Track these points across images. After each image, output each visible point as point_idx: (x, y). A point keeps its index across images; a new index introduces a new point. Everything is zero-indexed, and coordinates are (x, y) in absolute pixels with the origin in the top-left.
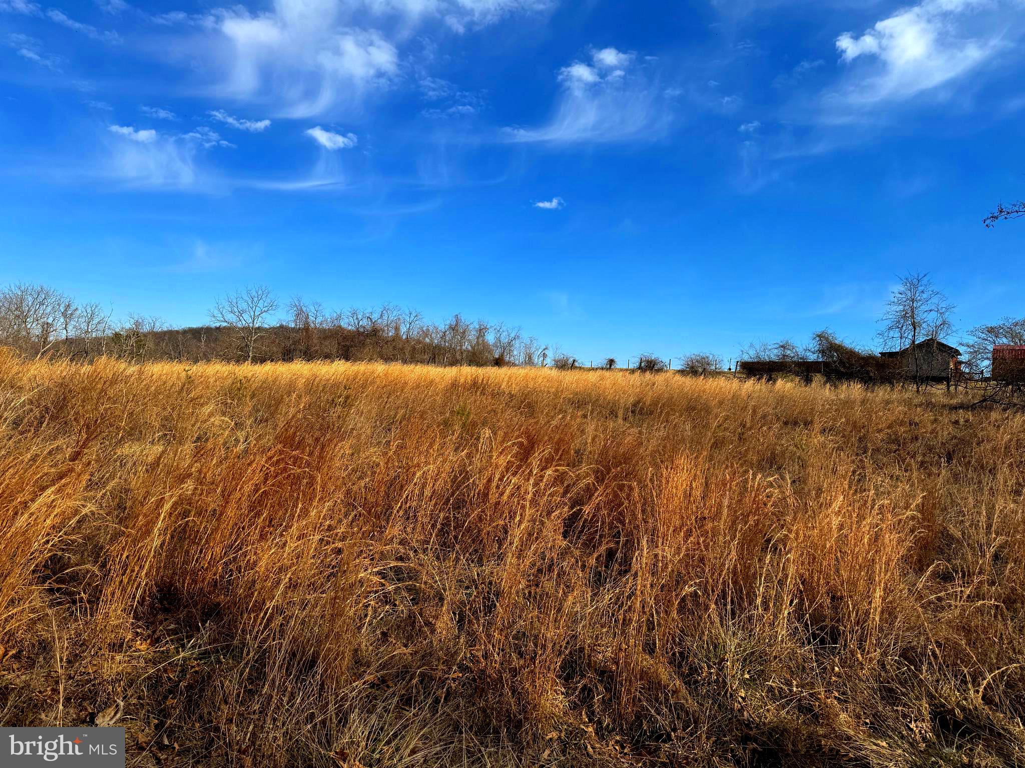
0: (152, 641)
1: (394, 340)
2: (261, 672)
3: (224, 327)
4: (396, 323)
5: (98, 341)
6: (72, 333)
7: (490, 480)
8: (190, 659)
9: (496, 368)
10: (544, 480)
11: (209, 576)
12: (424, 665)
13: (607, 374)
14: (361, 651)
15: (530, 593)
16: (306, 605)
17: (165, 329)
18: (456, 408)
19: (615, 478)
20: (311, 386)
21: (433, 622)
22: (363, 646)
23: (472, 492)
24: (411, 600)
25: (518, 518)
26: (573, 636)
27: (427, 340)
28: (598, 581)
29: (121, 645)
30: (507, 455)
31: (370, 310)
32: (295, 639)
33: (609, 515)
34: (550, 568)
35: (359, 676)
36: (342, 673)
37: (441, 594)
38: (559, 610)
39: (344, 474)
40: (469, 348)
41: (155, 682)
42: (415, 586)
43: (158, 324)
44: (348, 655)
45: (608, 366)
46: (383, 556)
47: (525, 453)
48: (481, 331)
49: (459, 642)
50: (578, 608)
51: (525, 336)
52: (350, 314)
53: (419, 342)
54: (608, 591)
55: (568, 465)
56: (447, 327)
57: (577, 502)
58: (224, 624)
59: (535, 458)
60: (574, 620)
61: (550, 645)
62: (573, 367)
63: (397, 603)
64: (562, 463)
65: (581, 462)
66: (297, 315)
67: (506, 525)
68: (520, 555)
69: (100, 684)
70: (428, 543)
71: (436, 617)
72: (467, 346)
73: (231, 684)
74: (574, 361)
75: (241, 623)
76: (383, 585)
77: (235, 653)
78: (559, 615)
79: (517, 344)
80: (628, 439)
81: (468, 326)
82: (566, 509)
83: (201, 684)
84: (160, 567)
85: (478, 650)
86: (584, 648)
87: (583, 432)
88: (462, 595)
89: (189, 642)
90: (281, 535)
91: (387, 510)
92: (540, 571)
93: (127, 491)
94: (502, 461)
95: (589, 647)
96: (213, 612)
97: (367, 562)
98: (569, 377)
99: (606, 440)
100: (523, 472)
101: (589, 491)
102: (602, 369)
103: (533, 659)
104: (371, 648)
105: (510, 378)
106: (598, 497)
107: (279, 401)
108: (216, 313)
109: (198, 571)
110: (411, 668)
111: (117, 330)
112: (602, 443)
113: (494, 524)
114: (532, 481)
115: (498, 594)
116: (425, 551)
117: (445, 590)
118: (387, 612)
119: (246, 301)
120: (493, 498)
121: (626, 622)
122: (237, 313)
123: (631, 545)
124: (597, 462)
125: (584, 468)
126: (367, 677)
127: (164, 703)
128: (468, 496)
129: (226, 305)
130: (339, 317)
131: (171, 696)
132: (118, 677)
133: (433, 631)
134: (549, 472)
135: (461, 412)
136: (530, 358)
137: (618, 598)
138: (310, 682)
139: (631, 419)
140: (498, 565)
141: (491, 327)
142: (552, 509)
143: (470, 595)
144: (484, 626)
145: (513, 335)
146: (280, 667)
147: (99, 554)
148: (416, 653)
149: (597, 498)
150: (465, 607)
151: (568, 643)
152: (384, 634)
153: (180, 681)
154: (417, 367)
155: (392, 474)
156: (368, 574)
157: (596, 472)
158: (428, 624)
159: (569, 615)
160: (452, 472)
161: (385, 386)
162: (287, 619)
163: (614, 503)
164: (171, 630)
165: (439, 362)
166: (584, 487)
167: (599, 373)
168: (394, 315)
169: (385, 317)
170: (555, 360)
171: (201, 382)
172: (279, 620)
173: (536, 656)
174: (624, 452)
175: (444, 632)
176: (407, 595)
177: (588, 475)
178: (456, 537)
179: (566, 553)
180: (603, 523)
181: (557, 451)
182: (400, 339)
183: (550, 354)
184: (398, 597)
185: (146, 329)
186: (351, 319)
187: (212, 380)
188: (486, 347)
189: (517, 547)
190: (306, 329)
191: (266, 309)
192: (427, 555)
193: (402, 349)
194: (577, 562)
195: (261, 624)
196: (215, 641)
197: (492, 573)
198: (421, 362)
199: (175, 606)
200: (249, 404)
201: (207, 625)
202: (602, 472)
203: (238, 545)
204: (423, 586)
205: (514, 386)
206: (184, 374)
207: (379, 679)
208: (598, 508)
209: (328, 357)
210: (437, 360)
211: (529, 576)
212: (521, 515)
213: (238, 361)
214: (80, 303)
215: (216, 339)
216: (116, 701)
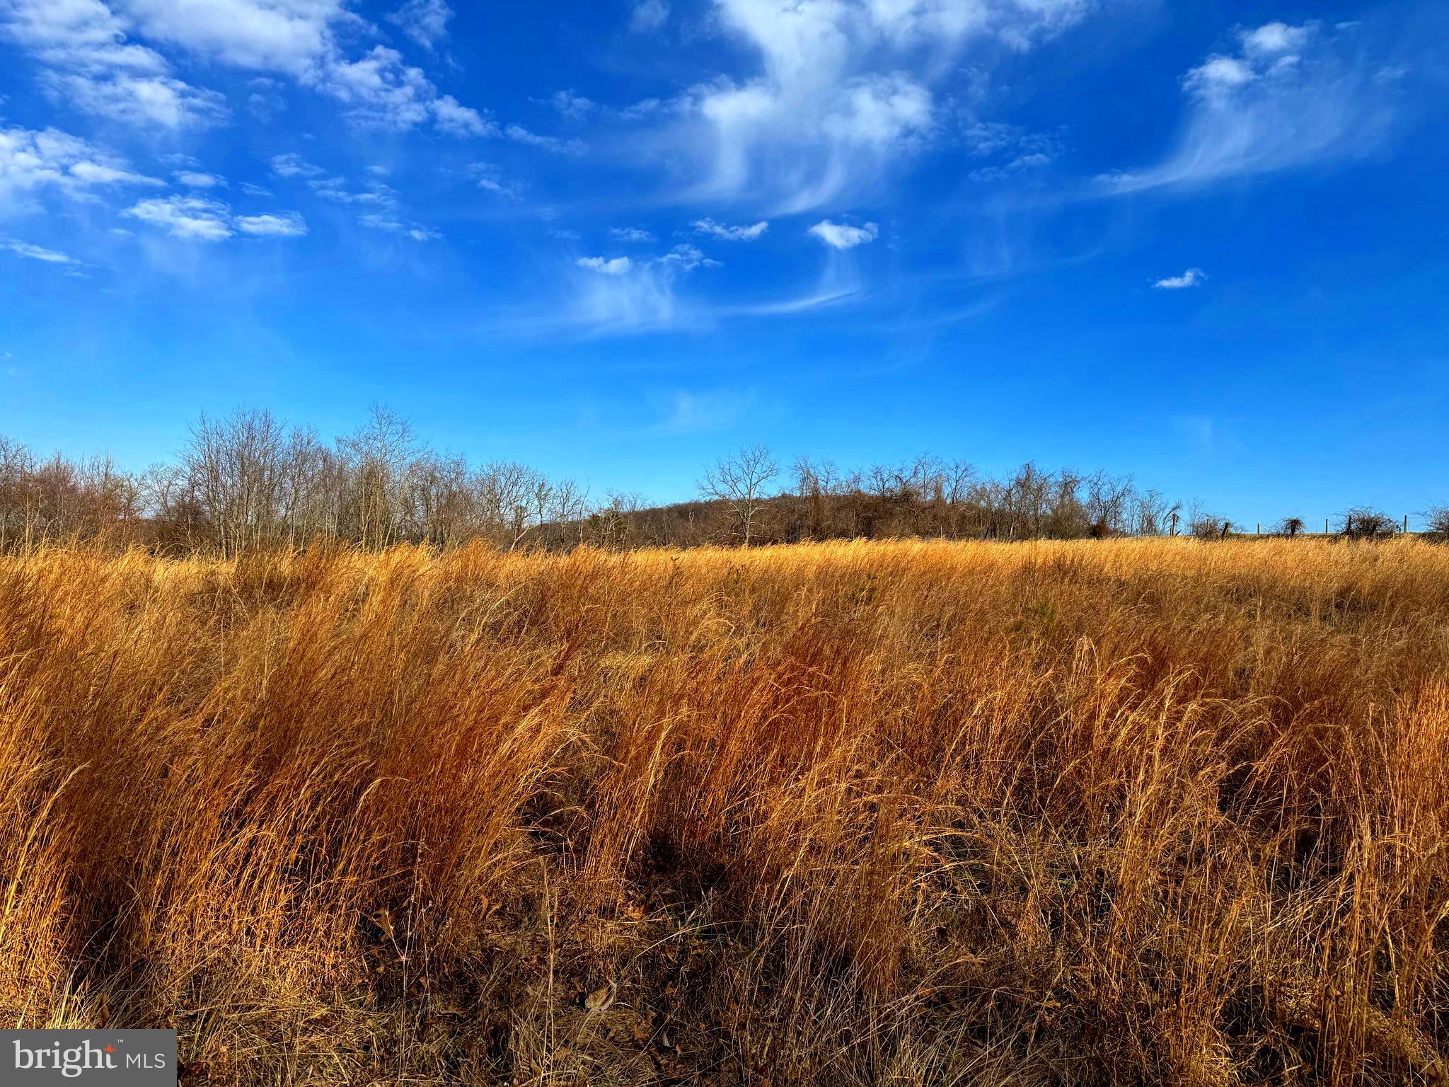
0: (645, 908)
1: (933, 507)
2: (779, 965)
3: (716, 502)
4: (937, 482)
5: (574, 526)
6: (547, 518)
7: (1092, 716)
8: (691, 937)
9: (1093, 541)
10: (1185, 719)
11: (711, 829)
12: (1002, 983)
13: (1288, 544)
14: (911, 951)
15: (1166, 893)
16: (833, 878)
17: (648, 508)
18: (1033, 604)
19: (1311, 717)
20: (827, 577)
21: (1013, 923)
22: (913, 946)
23: (1065, 733)
24: (980, 886)
25: (1141, 777)
26: (1243, 966)
27: (983, 504)
28: (1284, 883)
29: (613, 911)
30: (1120, 677)
31: (899, 466)
32: (821, 926)
33: (1300, 778)
34: (1199, 858)
35: (910, 988)
36: (886, 980)
37: (1023, 883)
38: (1216, 924)
39: (874, 699)
40: (1049, 512)
41: (651, 963)
42: (983, 866)
43: (639, 502)
44: (893, 954)
45: (1289, 531)
46: (936, 820)
47: (1149, 676)
48: (1068, 487)
49: (1054, 955)
50: (1250, 922)
51: (1141, 490)
52: (872, 474)
53: (970, 507)
54: (1303, 900)
55: (1224, 695)
56: (1013, 483)
57: (1242, 754)
58: (731, 894)
59: (1168, 683)
60: (1242, 940)
61: (1203, 977)
62: (1225, 534)
63: (958, 888)
64: (1213, 691)
65: (1247, 690)
66: (804, 480)
67: (1123, 786)
68: (1147, 832)
69: (589, 957)
70: (999, 804)
71: (1018, 915)
72: (1045, 510)
73: (742, 977)
74: (1227, 525)
75: (751, 895)
76: (937, 861)
77: (747, 935)
78: (1217, 932)
79: (1127, 502)
80: (1331, 653)
81: (1045, 479)
82: (1223, 765)
83: (706, 971)
84: (653, 812)
85: (1085, 971)
86: (1262, 988)
87: (1248, 640)
88: (1055, 887)
89: (689, 914)
90: (797, 779)
91: (936, 752)
92: (1181, 860)
93: (612, 712)
94: (1113, 687)
95: (1271, 985)
96: (716, 876)
97: (912, 825)
98: (1220, 551)
99: (1290, 655)
100: (1148, 704)
101: (1264, 739)
102: (1278, 536)
103: (1176, 994)
104: (923, 949)
105: (1117, 556)
106: (1281, 746)
107: (786, 598)
108: (705, 483)
109: (698, 820)
110: (983, 985)
111: (595, 512)
112: (1284, 659)
113: (1104, 783)
114: (1163, 718)
115: (1112, 890)
116: (995, 816)
117: (1029, 877)
118: (945, 900)
119: (741, 467)
120: (1099, 743)
121: (1338, 955)
122: (730, 483)
123: (1341, 828)
124: (1276, 691)
125: (1252, 700)
126: (920, 991)
127: (663, 991)
128: (1058, 738)
129: (717, 472)
130: (857, 479)
131: (670, 983)
132: (609, 951)
133: (1013, 935)
134: (1192, 706)
135: (1041, 611)
136: (1150, 523)
137: (1321, 914)
138: (843, 987)
139: (1335, 618)
140: (1111, 846)
141: (1083, 479)
142: (1199, 762)
143: (1067, 888)
144: (1092, 936)
145: (1119, 489)
146: (804, 961)
147: (584, 792)
148: (989, 963)
149: (1277, 750)
150: (1061, 904)
151: (1233, 976)
152: (941, 932)
153: (681, 965)
154: (969, 544)
155: (941, 702)
156: (914, 842)
157: (1275, 706)
158: (1005, 924)
159: (1235, 932)
160: (1031, 701)
161: (924, 573)
162: (810, 897)
163: (1310, 759)
164: (668, 895)
165: (1002, 534)
166: (1253, 731)
167: (1272, 543)
168: (933, 470)
169: (920, 475)
170: (1193, 525)
171: (692, 575)
172: (799, 896)
173: (1179, 991)
174: (1324, 675)
175: (1031, 939)
176: (972, 879)
177: (1259, 711)
178: (1042, 800)
179: (1226, 834)
180: (1290, 790)
181: (1204, 672)
182: (943, 503)
183: (1184, 515)
184: (959, 881)
185: (626, 508)
186: (874, 481)
187: (704, 571)
188: (1076, 509)
189: (1141, 822)
190: (815, 497)
191: (765, 475)
192: (999, 822)
193: (946, 519)
194: (1245, 851)
195: (777, 899)
196: (721, 916)
197: (1101, 857)
198: (975, 536)
199: (671, 864)
200: (749, 601)
201: (710, 893)
202: (1285, 706)
203: (744, 789)
204: (995, 868)
205: (1125, 568)
206: (671, 564)
207: (937, 995)
208: (1280, 767)
209: (844, 534)
210: (998, 532)
211: (1164, 865)
212: (1147, 772)
213: (732, 544)
214: (554, 482)
215: (706, 517)
216: (608, 982)
